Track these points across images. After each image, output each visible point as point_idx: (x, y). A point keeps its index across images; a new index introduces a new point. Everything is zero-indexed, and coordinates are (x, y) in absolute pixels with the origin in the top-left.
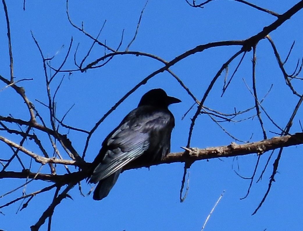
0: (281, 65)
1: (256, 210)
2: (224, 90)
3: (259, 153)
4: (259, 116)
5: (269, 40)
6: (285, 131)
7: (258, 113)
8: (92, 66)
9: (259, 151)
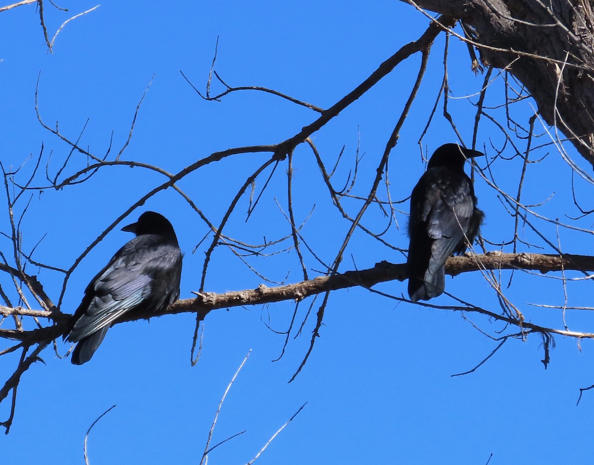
0: (326, 178)
1: (294, 376)
2: (250, 212)
3: (297, 299)
4: (297, 248)
5: (310, 144)
6: (333, 269)
7: (296, 244)
8: (71, 182)
9: (297, 296)
